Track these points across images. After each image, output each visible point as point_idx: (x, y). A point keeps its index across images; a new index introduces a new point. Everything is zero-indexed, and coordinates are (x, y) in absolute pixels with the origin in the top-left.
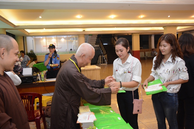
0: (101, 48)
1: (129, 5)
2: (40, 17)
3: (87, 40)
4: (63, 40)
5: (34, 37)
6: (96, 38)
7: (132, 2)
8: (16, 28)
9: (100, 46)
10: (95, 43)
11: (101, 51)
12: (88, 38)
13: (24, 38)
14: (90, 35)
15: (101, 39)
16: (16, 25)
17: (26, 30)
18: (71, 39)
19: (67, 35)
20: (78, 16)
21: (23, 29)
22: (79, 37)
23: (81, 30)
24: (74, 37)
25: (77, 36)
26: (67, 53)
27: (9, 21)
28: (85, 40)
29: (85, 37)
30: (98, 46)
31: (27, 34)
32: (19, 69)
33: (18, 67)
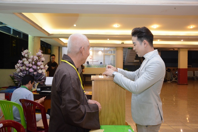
1: (175, 8)
2: (75, 25)
3: (126, 54)
4: (100, 53)
7: (179, 4)
8: (50, 36)
9: (140, 61)
10: (135, 57)
12: (127, 52)
13: (60, 48)
14: (129, 48)
16: (50, 33)
17: (61, 39)
18: (108, 52)
19: (104, 47)
20: (116, 25)
21: (58, 38)
22: (117, 50)
23: (119, 42)
24: (112, 49)
25: (115, 49)
26: (103, 67)
27: (43, 28)
28: (124, 54)
29: (123, 51)
30: (138, 61)
31: (63, 44)
32: (43, 78)
33: (42, 75)
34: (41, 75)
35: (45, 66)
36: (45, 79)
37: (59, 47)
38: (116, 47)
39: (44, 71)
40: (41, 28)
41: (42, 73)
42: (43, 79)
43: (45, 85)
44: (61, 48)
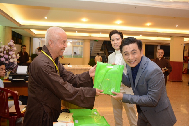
0: (106, 55)
1: (136, 8)
2: (46, 18)
3: (92, 45)
4: (69, 44)
5: (40, 39)
6: (102, 45)
7: (139, 4)
8: (22, 27)
9: (105, 52)
10: (100, 49)
11: (106, 58)
12: (94, 44)
14: (96, 41)
15: (106, 46)
16: (22, 24)
17: (32, 30)
18: (77, 44)
19: (73, 39)
20: (84, 20)
21: (29, 29)
22: (84, 42)
23: (86, 35)
24: (80, 41)
25: (83, 41)
26: (72, 57)
27: (14, 19)
28: (90, 45)
29: (90, 43)
30: (103, 52)
31: (34, 35)
32: (14, 66)
33: (14, 64)
34: (12, 64)
35: (16, 55)
36: (17, 68)
37: (30, 38)
38: (84, 39)
39: (16, 60)
40: (12, 19)
41: (14, 62)
42: (14, 68)
43: (17, 73)
44: (32, 38)
